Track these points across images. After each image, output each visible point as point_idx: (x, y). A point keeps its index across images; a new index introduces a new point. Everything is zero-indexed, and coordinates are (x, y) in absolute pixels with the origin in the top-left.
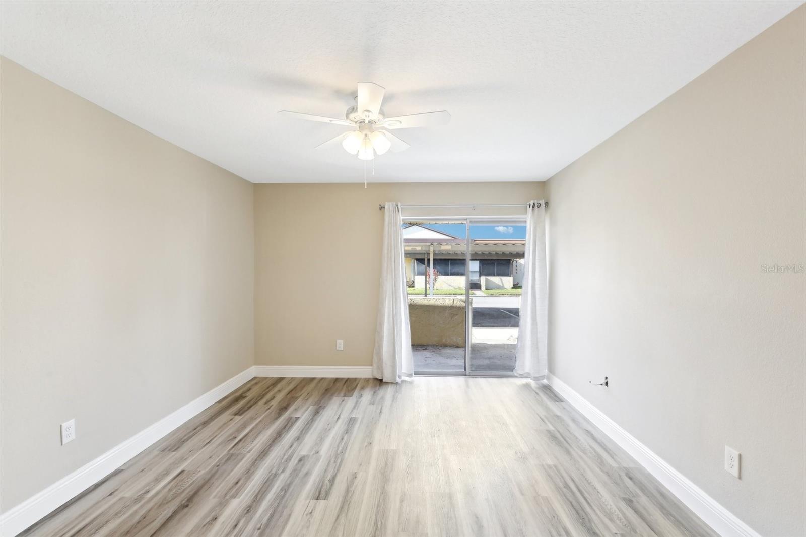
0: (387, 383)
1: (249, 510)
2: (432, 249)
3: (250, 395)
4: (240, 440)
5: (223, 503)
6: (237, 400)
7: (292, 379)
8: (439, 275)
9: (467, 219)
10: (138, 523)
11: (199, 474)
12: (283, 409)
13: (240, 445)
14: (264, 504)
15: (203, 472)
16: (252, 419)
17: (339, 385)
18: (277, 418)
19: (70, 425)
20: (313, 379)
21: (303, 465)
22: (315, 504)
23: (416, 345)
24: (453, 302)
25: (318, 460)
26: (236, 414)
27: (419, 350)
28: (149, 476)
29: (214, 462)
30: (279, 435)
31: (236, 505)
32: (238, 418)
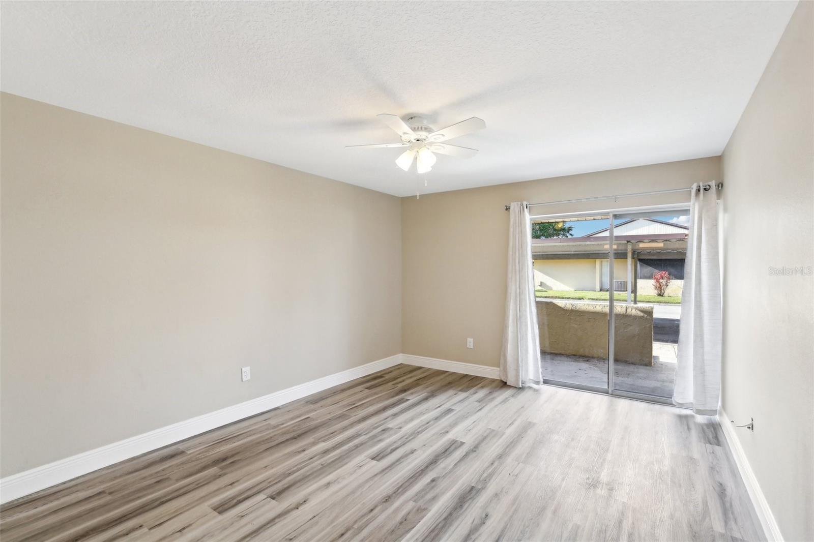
0: (510, 387)
1: (326, 452)
2: (631, 247)
3: (387, 377)
4: (356, 407)
5: (314, 444)
6: (375, 378)
7: (429, 369)
8: (672, 279)
9: (609, 213)
10: (266, 440)
11: (317, 421)
12: (404, 390)
13: (353, 410)
14: (338, 451)
15: (319, 421)
16: (376, 394)
17: (465, 380)
18: (393, 397)
19: (247, 370)
20: (446, 372)
21: (383, 433)
22: (368, 462)
23: (579, 355)
24: (626, 310)
25: (396, 433)
26: (367, 388)
27: (578, 361)
28: (291, 415)
29: (329, 417)
30: (385, 409)
31: (322, 446)
32: (367, 391)
